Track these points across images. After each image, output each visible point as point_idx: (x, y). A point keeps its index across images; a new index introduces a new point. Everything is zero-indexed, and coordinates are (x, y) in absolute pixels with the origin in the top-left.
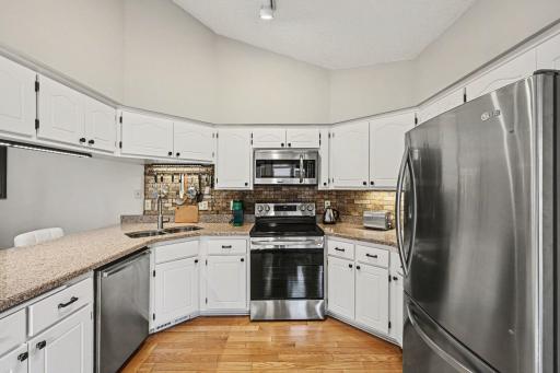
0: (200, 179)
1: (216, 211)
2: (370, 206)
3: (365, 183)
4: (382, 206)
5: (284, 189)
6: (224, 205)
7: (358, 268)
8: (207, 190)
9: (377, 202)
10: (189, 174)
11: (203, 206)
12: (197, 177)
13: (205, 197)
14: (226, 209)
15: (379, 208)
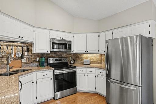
0: (22, 48)
1: (30, 62)
2: (84, 58)
3: (85, 52)
4: (87, 58)
5: (57, 53)
6: (34, 59)
7: (87, 75)
8: (26, 53)
9: (86, 57)
10: (16, 46)
11: (24, 60)
12: (21, 48)
13: (25, 56)
14: (35, 61)
15: (86, 58)
